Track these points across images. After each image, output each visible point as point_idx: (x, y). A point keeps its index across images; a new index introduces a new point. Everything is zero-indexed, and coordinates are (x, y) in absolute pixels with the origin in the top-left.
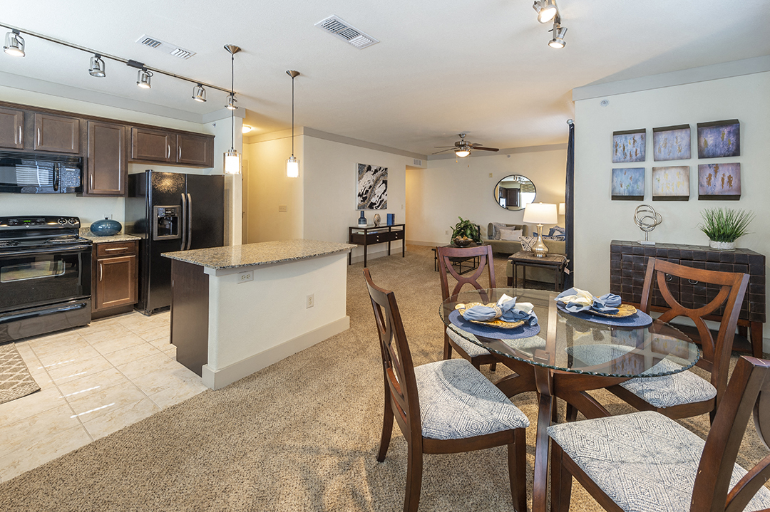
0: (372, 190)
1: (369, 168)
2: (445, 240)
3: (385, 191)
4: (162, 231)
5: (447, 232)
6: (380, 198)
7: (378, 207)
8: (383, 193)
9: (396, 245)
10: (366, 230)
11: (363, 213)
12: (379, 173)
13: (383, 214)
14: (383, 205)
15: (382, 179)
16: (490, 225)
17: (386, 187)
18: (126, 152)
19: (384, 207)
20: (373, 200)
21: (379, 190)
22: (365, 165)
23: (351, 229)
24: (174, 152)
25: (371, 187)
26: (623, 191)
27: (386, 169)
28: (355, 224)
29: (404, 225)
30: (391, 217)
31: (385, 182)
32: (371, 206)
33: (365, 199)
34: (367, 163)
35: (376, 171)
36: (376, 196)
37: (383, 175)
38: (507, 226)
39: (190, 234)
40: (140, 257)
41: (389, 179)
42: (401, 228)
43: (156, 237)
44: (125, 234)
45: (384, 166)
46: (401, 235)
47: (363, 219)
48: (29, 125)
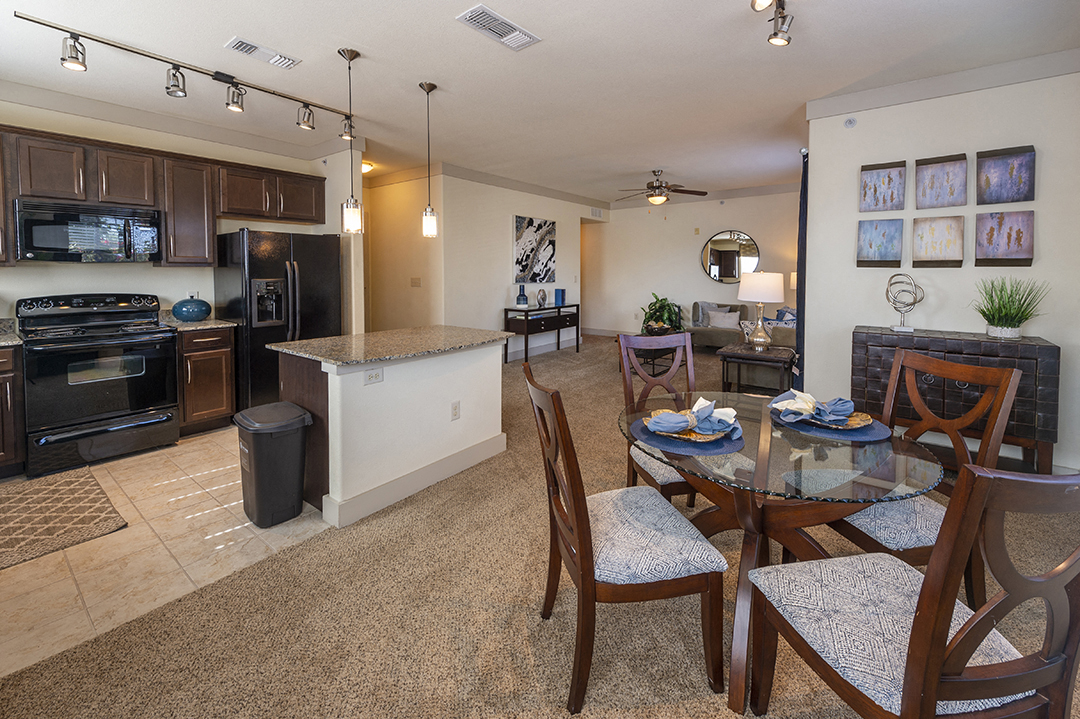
0: (535, 254)
1: (531, 222)
2: (633, 326)
3: (552, 256)
4: (263, 314)
5: (636, 316)
6: (546, 266)
7: (543, 279)
8: (550, 259)
9: (568, 335)
10: (526, 312)
11: (522, 289)
12: (545, 229)
13: (550, 289)
14: (549, 276)
15: (548, 238)
16: (696, 305)
17: (554, 250)
18: (213, 202)
19: (552, 279)
20: (536, 269)
21: (544, 254)
22: (524, 218)
23: (507, 311)
24: (274, 203)
25: (533, 249)
26: (872, 254)
27: (554, 223)
28: (514, 305)
29: (578, 306)
30: (561, 294)
31: (552, 243)
32: (533, 279)
33: (524, 268)
34: (527, 215)
35: (540, 227)
36: (540, 263)
37: (549, 232)
38: (719, 306)
39: (298, 318)
40: (236, 351)
41: (557, 239)
42: (574, 310)
43: (256, 324)
44: (216, 318)
45: (551, 219)
46: (573, 320)
47: (522, 297)
48: (91, 166)
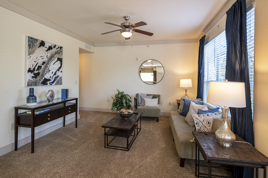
0: (46, 66)
1: (42, 44)
2: (107, 106)
3: (60, 68)
5: (108, 101)
6: (55, 74)
7: (53, 82)
8: (58, 70)
9: (70, 118)
10: (33, 110)
11: (32, 91)
12: (54, 50)
13: (57, 89)
14: (57, 81)
15: (57, 56)
16: (137, 95)
17: (61, 64)
19: (60, 82)
20: (47, 76)
21: (54, 66)
22: (37, 40)
23: (17, 109)
25: (44, 63)
27: (61, 48)
28: (24, 103)
29: (76, 99)
30: (65, 92)
31: (60, 60)
32: (45, 82)
33: (36, 75)
34: (40, 38)
35: (50, 48)
36: (51, 72)
37: (57, 53)
38: (148, 95)
41: (64, 57)
42: (74, 102)
45: (59, 44)
46: (74, 108)
47: (32, 97)
